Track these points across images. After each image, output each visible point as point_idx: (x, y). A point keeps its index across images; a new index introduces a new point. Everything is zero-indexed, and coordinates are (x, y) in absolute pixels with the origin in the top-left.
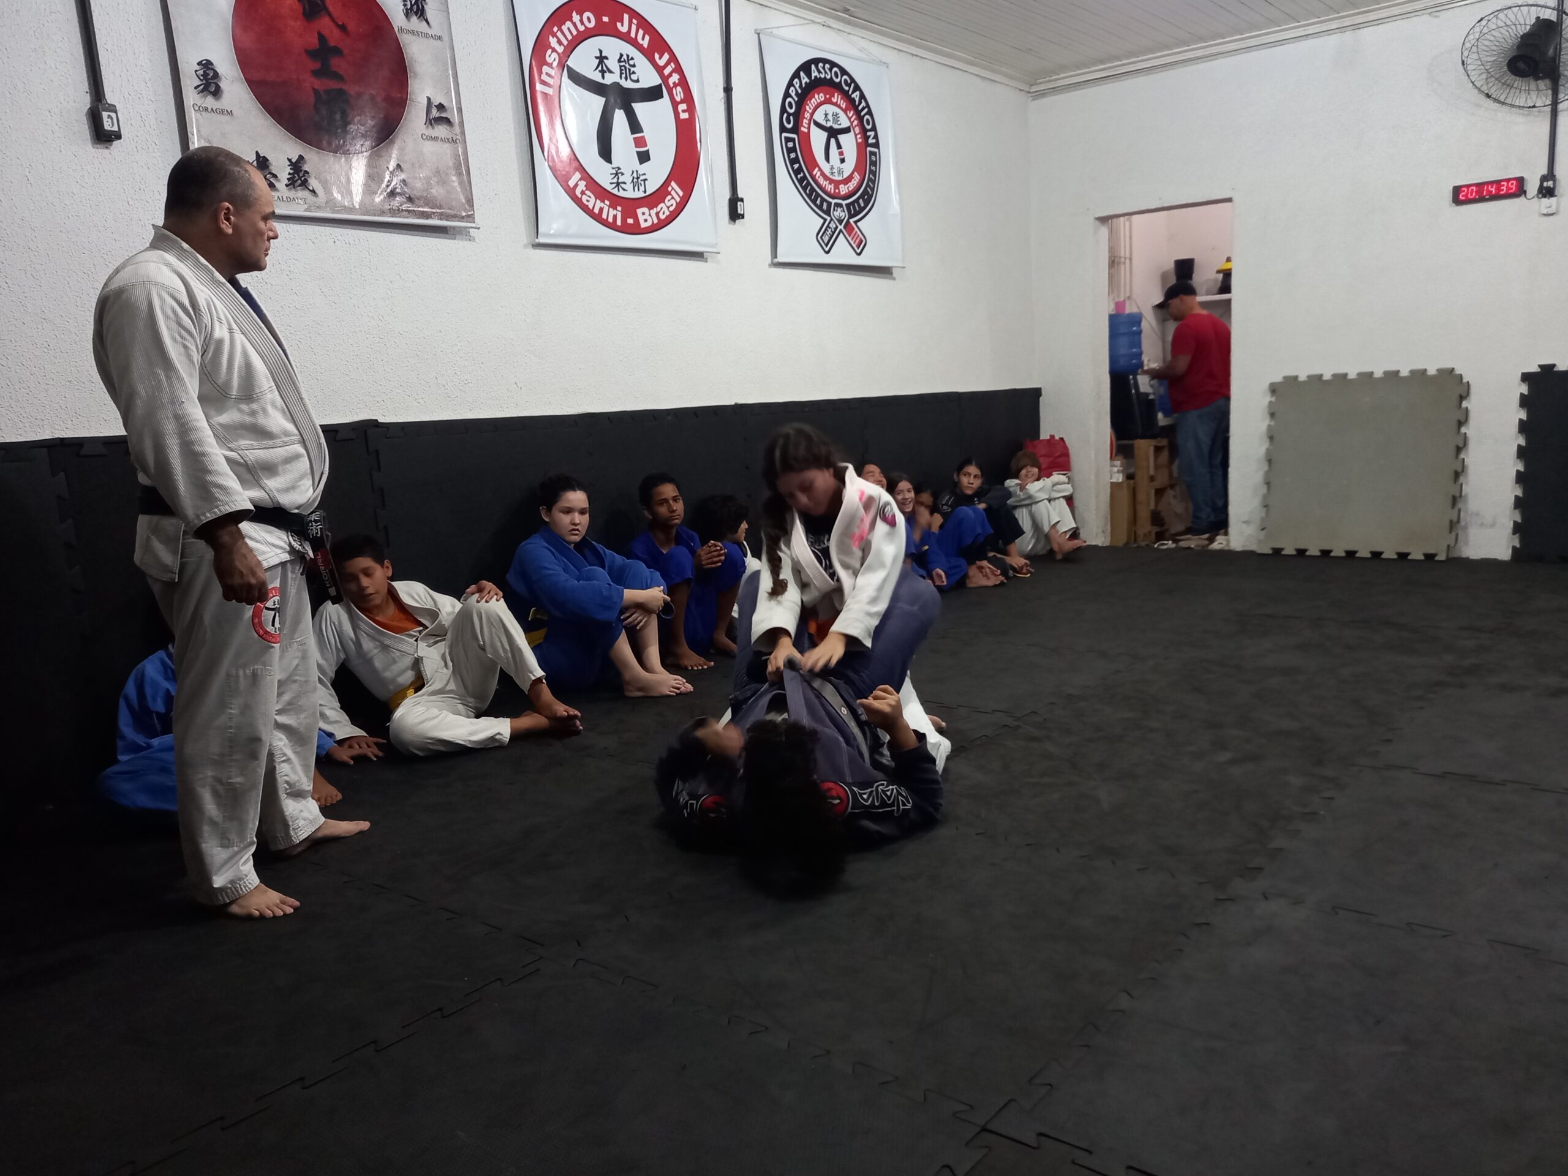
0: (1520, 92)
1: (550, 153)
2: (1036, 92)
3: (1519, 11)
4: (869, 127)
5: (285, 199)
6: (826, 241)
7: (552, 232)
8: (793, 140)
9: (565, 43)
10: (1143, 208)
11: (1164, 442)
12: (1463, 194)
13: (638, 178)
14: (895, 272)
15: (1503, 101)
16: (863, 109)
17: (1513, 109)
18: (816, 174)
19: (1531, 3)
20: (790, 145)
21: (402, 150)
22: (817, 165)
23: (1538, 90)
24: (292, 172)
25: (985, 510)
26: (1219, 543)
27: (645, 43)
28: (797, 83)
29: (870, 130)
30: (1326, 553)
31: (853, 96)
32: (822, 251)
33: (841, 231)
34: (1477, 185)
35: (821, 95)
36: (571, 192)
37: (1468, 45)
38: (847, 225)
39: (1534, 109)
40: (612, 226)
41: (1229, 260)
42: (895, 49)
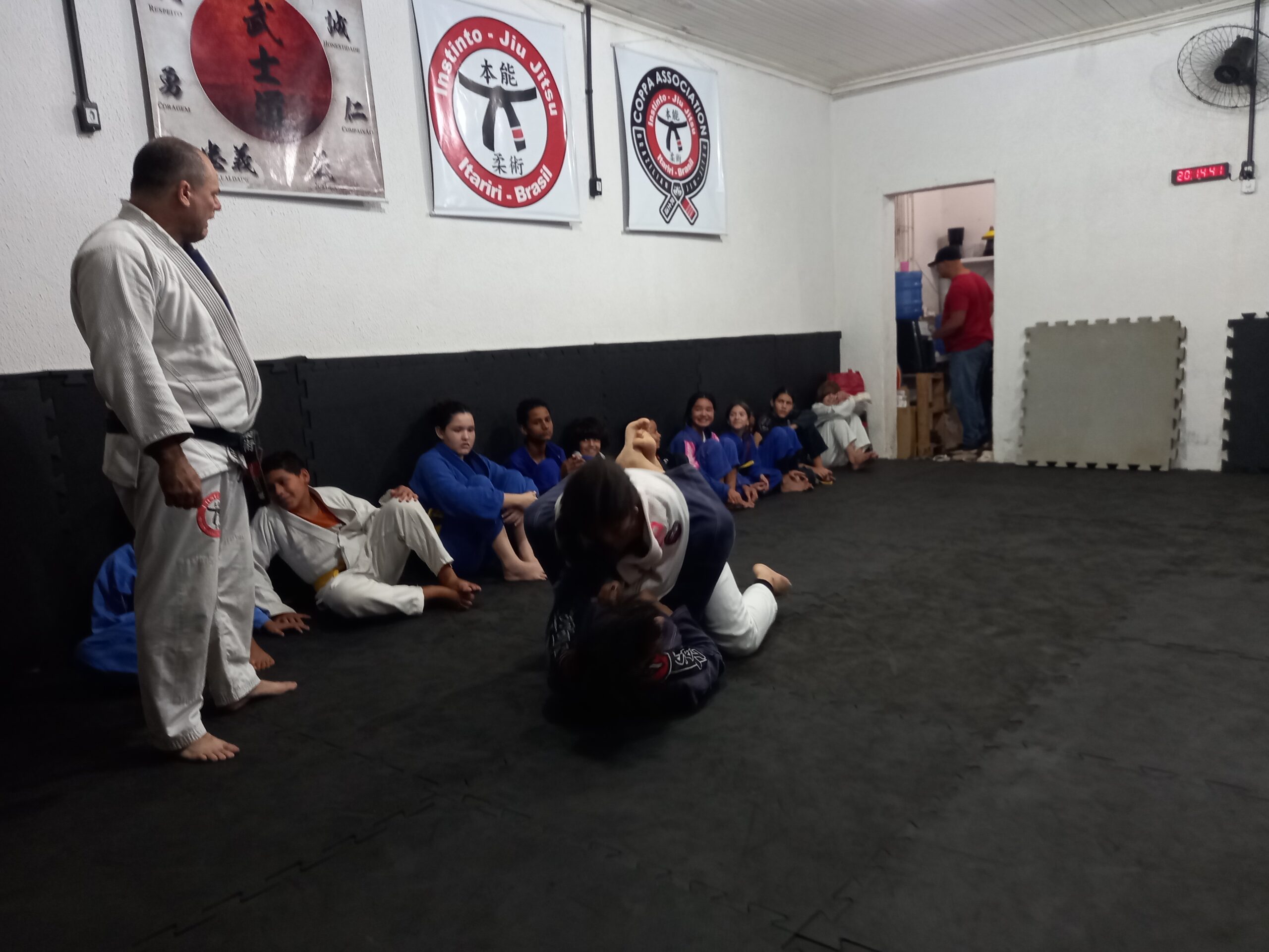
0: (1225, 95)
1: (444, 142)
2: (837, 94)
3: (1223, 32)
4: (702, 122)
5: (231, 178)
6: (667, 214)
7: (445, 206)
8: (642, 132)
9: (458, 54)
10: (923, 187)
11: (940, 375)
12: (1180, 176)
13: (516, 162)
14: (721, 237)
15: (1211, 102)
16: (697, 107)
17: (1220, 109)
18: (660, 159)
19: (1232, 24)
20: (639, 136)
21: (327, 140)
22: (660, 152)
23: (1239, 93)
24: (237, 157)
25: (796, 430)
26: (985, 457)
27: (523, 55)
28: (644, 86)
29: (703, 125)
30: (1071, 465)
31: (690, 97)
32: (665, 222)
33: (679, 205)
34: (1191, 169)
35: (664, 96)
36: (461, 174)
37: (1182, 57)
38: (684, 201)
39: (1237, 109)
40: (494, 201)
41: (992, 229)
42: (723, 59)
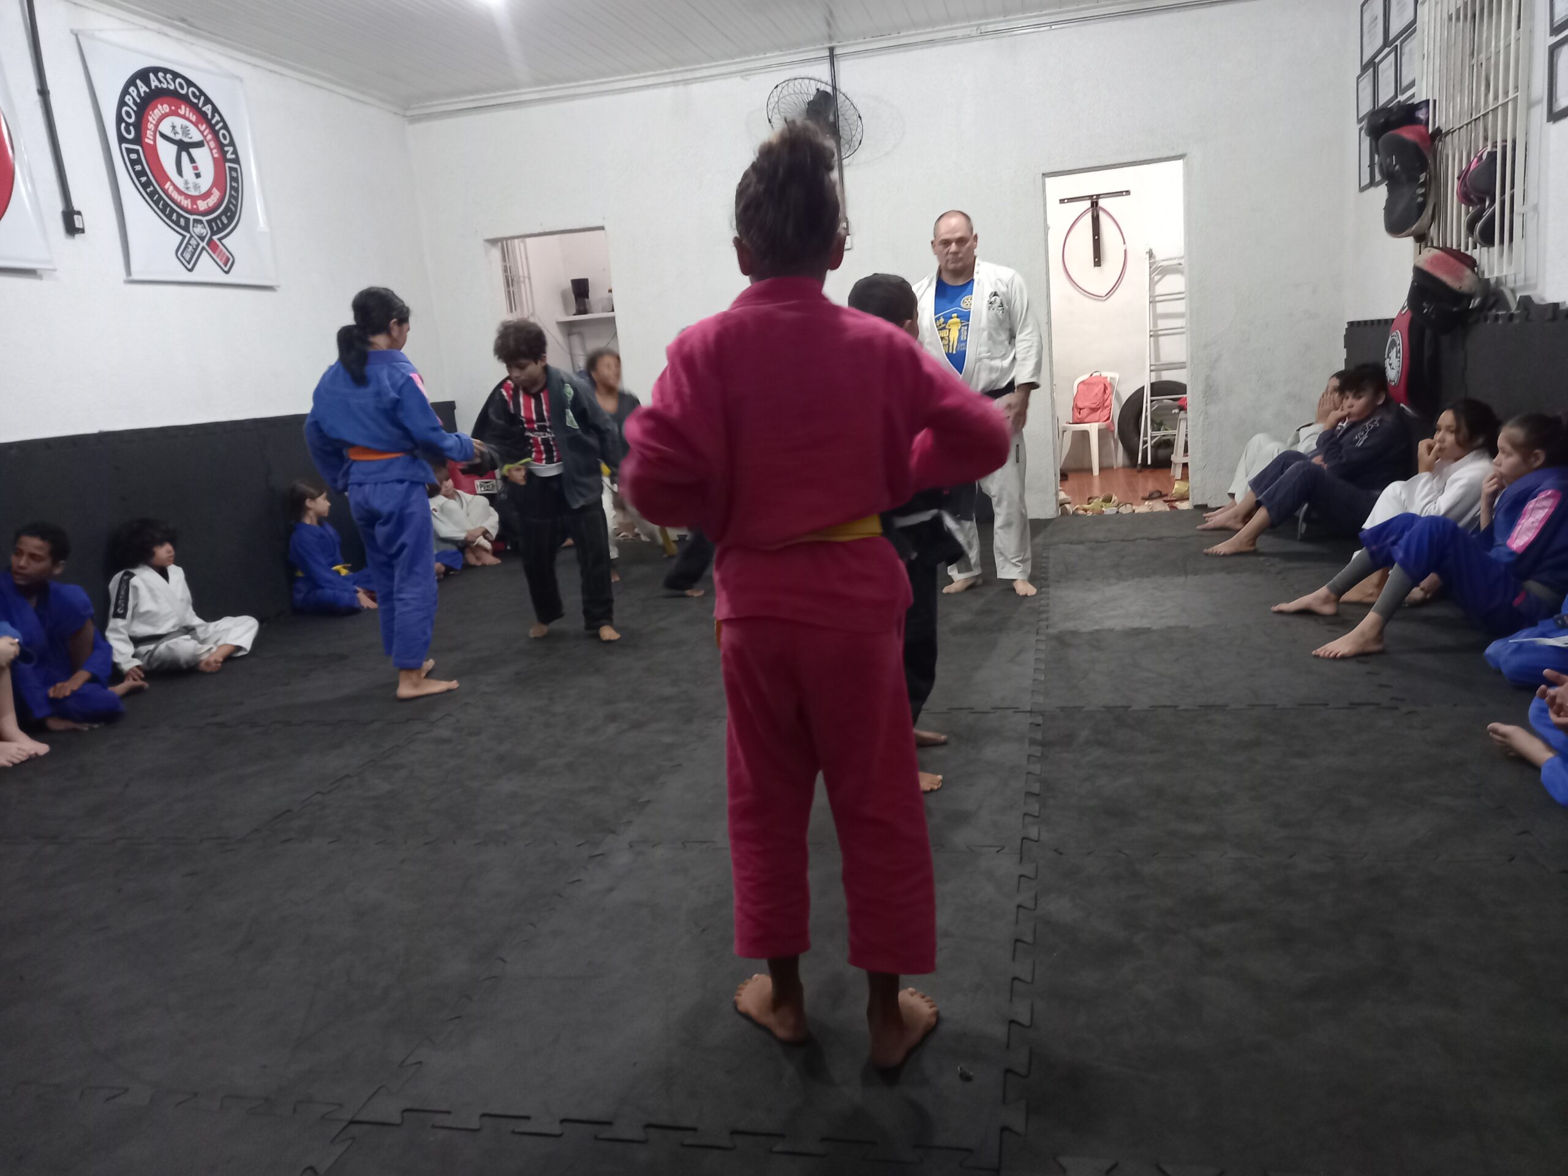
2: (412, 116)
4: (226, 142)
6: (188, 259)
8: (137, 152)
14: (280, 289)
16: (217, 123)
19: (810, 77)
20: (134, 156)
22: (168, 179)
28: (133, 91)
31: (204, 109)
33: (203, 248)
35: (165, 106)
38: (210, 243)
42: (249, 64)
